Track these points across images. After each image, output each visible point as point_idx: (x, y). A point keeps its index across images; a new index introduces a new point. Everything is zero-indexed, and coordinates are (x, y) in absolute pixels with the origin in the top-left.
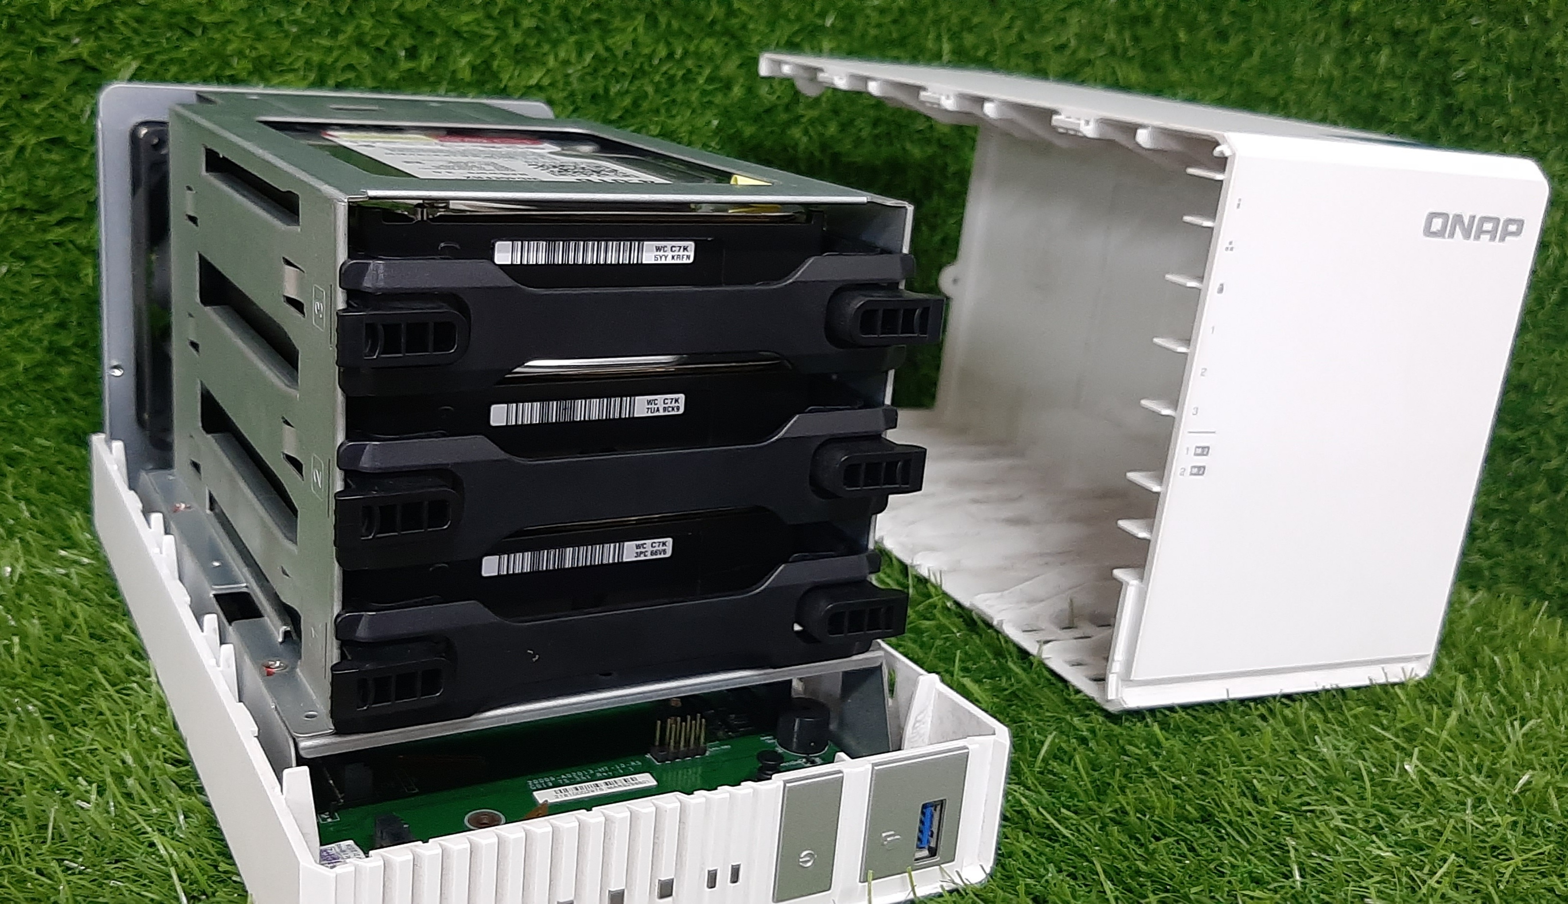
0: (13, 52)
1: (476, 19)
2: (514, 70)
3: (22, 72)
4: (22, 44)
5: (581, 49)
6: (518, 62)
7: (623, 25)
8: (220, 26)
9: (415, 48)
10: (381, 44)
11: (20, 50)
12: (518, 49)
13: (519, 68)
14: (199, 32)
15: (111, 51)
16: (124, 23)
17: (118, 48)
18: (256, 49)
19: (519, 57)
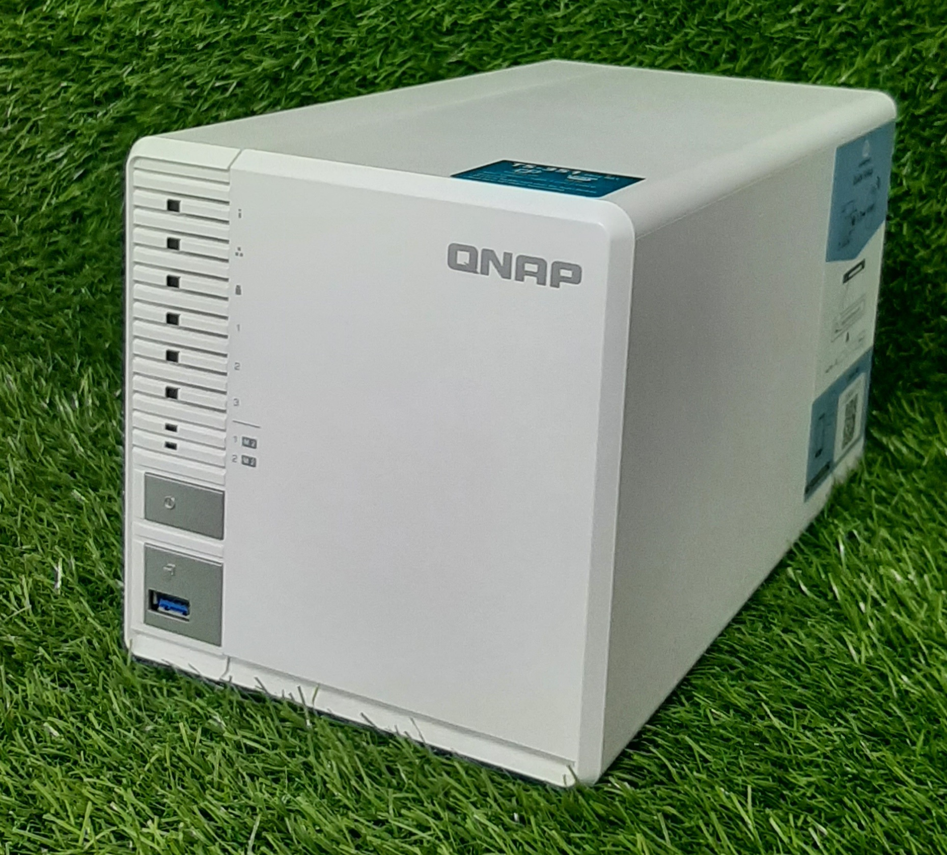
0: (416, 56)
1: (790, 26)
2: (825, 69)
3: (422, 69)
4: (422, 49)
5: (889, 53)
6: (829, 63)
7: (932, 29)
8: (571, 35)
9: (735, 51)
10: (704, 49)
11: (421, 54)
12: (827, 52)
13: (829, 68)
14: (555, 40)
15: (488, 55)
16: (498, 33)
17: (492, 52)
18: (599, 53)
19: (829, 58)
